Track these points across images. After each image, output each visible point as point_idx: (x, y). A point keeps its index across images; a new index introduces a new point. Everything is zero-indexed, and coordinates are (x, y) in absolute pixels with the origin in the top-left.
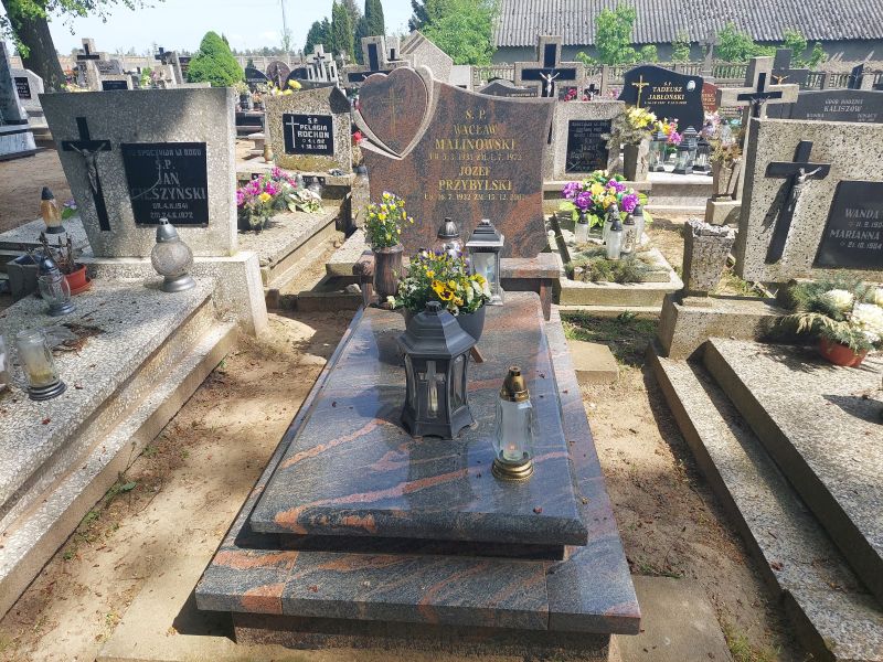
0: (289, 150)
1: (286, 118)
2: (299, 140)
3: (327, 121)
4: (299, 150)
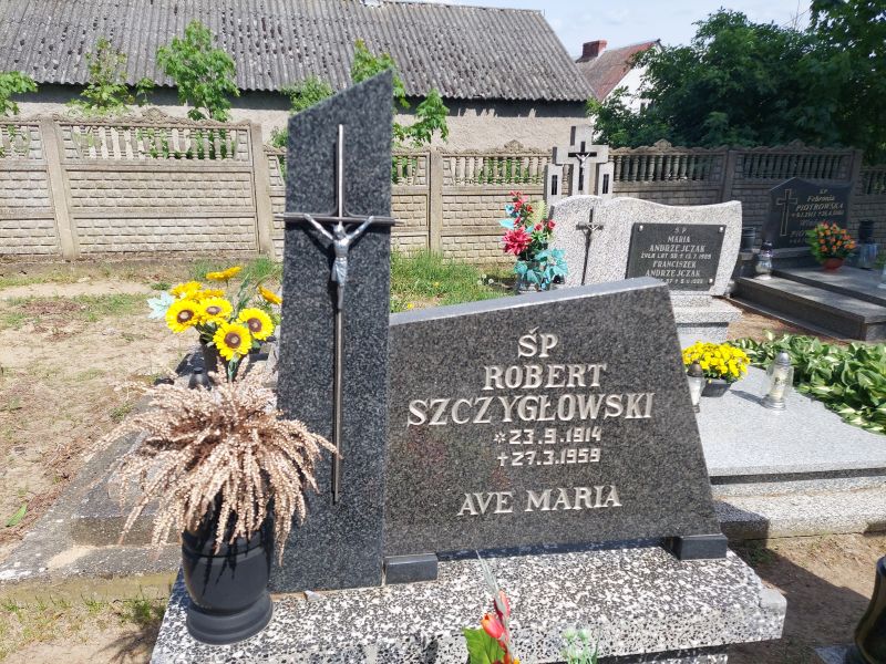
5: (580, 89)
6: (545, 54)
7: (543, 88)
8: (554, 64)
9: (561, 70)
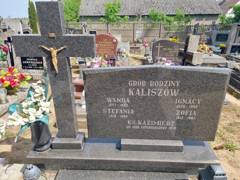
5: (219, 11)
6: (211, 4)
7: (210, 11)
8: (214, 6)
9: (215, 7)
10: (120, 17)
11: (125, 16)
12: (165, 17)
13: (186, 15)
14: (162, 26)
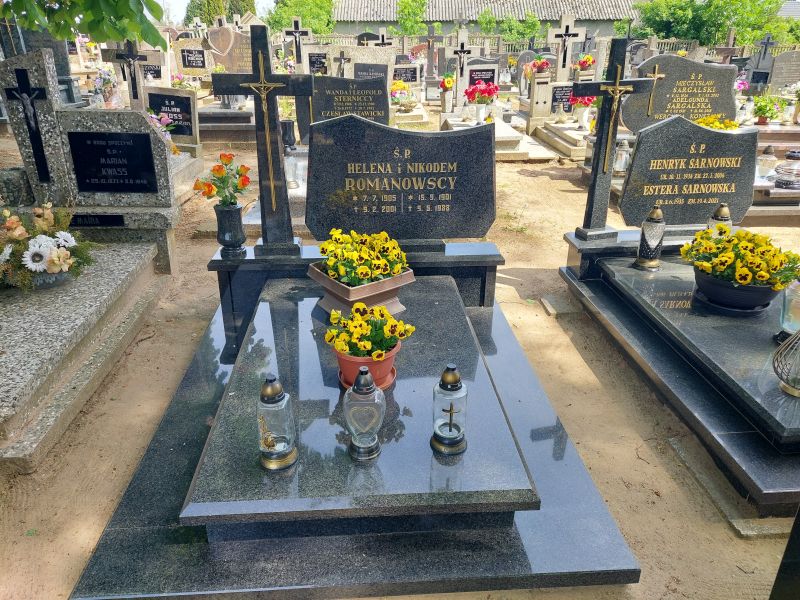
0: (185, 66)
1: (183, 51)
2: (189, 61)
3: (201, 53)
4: (189, 66)
10: (424, 25)
11: (433, 21)
12: (515, 24)
13: (544, 22)
14: (502, 42)
